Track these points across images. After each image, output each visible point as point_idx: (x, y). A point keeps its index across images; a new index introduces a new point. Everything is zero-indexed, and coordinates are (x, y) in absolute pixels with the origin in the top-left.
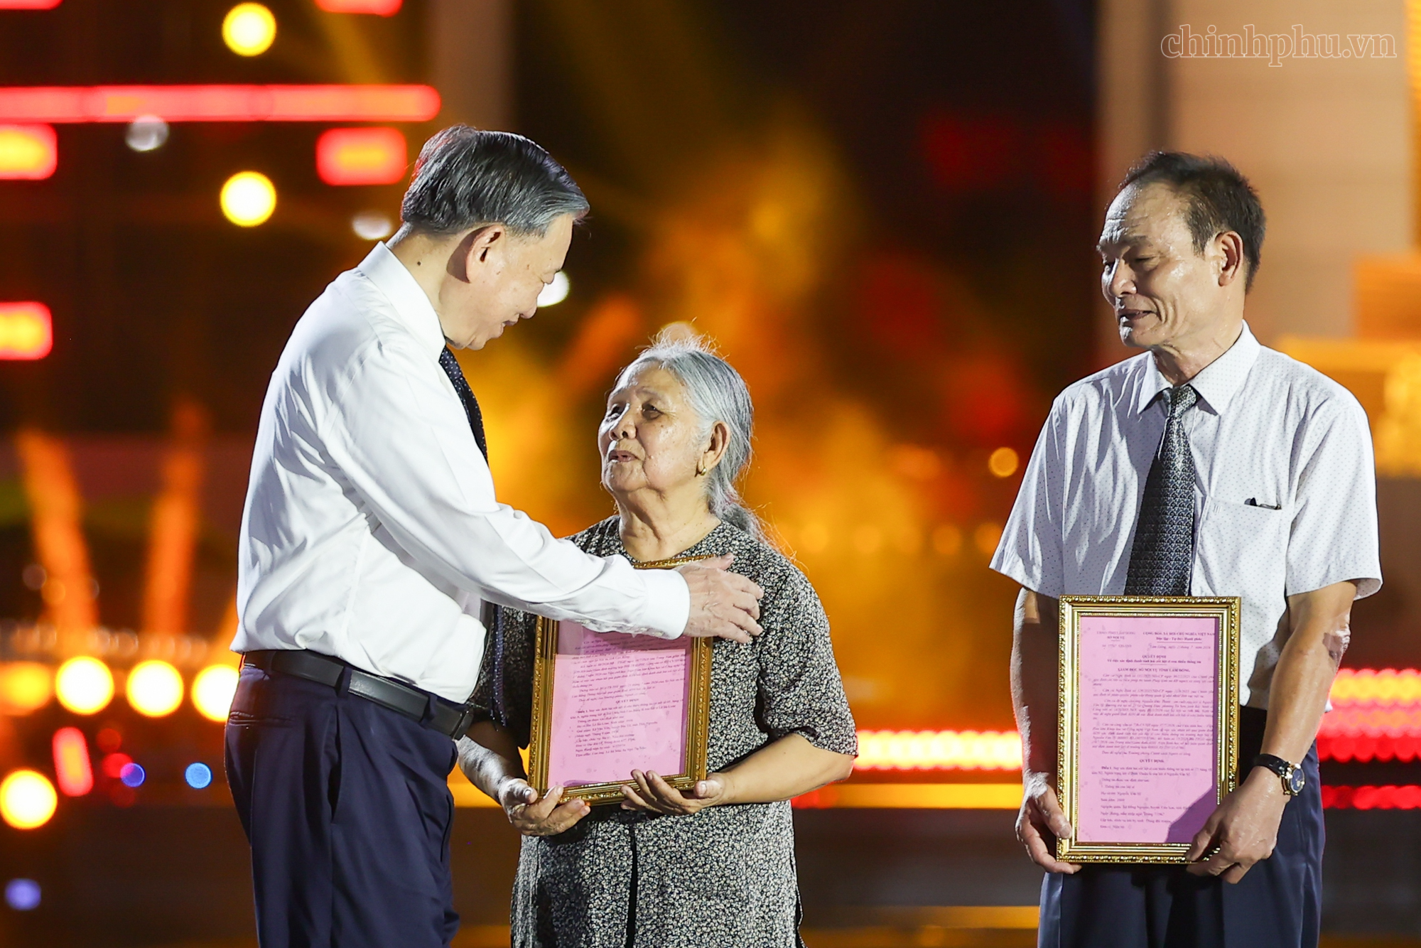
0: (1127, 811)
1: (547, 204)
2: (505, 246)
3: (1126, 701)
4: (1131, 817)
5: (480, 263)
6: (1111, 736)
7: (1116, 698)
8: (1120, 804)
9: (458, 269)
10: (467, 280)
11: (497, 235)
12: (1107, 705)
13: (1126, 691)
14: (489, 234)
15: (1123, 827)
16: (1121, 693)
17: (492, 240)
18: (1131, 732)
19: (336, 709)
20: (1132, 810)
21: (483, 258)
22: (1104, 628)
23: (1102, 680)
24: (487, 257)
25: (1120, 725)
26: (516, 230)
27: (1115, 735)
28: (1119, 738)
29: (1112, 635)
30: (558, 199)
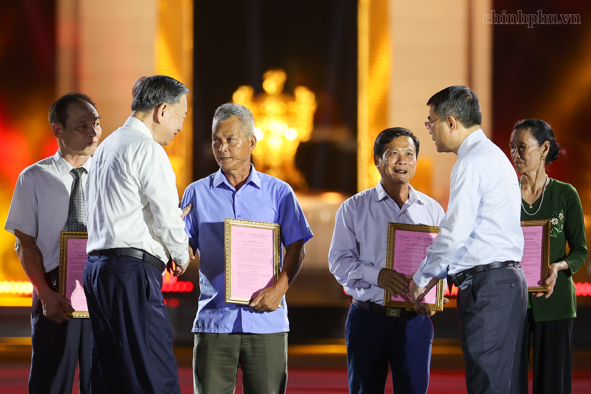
0: (80, 301)
1: (178, 92)
2: (168, 109)
3: (80, 266)
4: (81, 303)
5: (162, 117)
6: (75, 277)
7: (77, 264)
8: (78, 298)
9: (156, 120)
10: (159, 123)
11: (165, 106)
12: (75, 267)
13: (81, 262)
14: (163, 106)
15: (79, 306)
16: (79, 263)
17: (164, 109)
18: (82, 275)
19: (143, 266)
20: (81, 301)
21: (163, 115)
22: (74, 242)
23: (73, 259)
24: (164, 114)
25: (78, 273)
26: (170, 104)
27: (77, 276)
28: (78, 277)
29: (77, 244)
30: (180, 90)
